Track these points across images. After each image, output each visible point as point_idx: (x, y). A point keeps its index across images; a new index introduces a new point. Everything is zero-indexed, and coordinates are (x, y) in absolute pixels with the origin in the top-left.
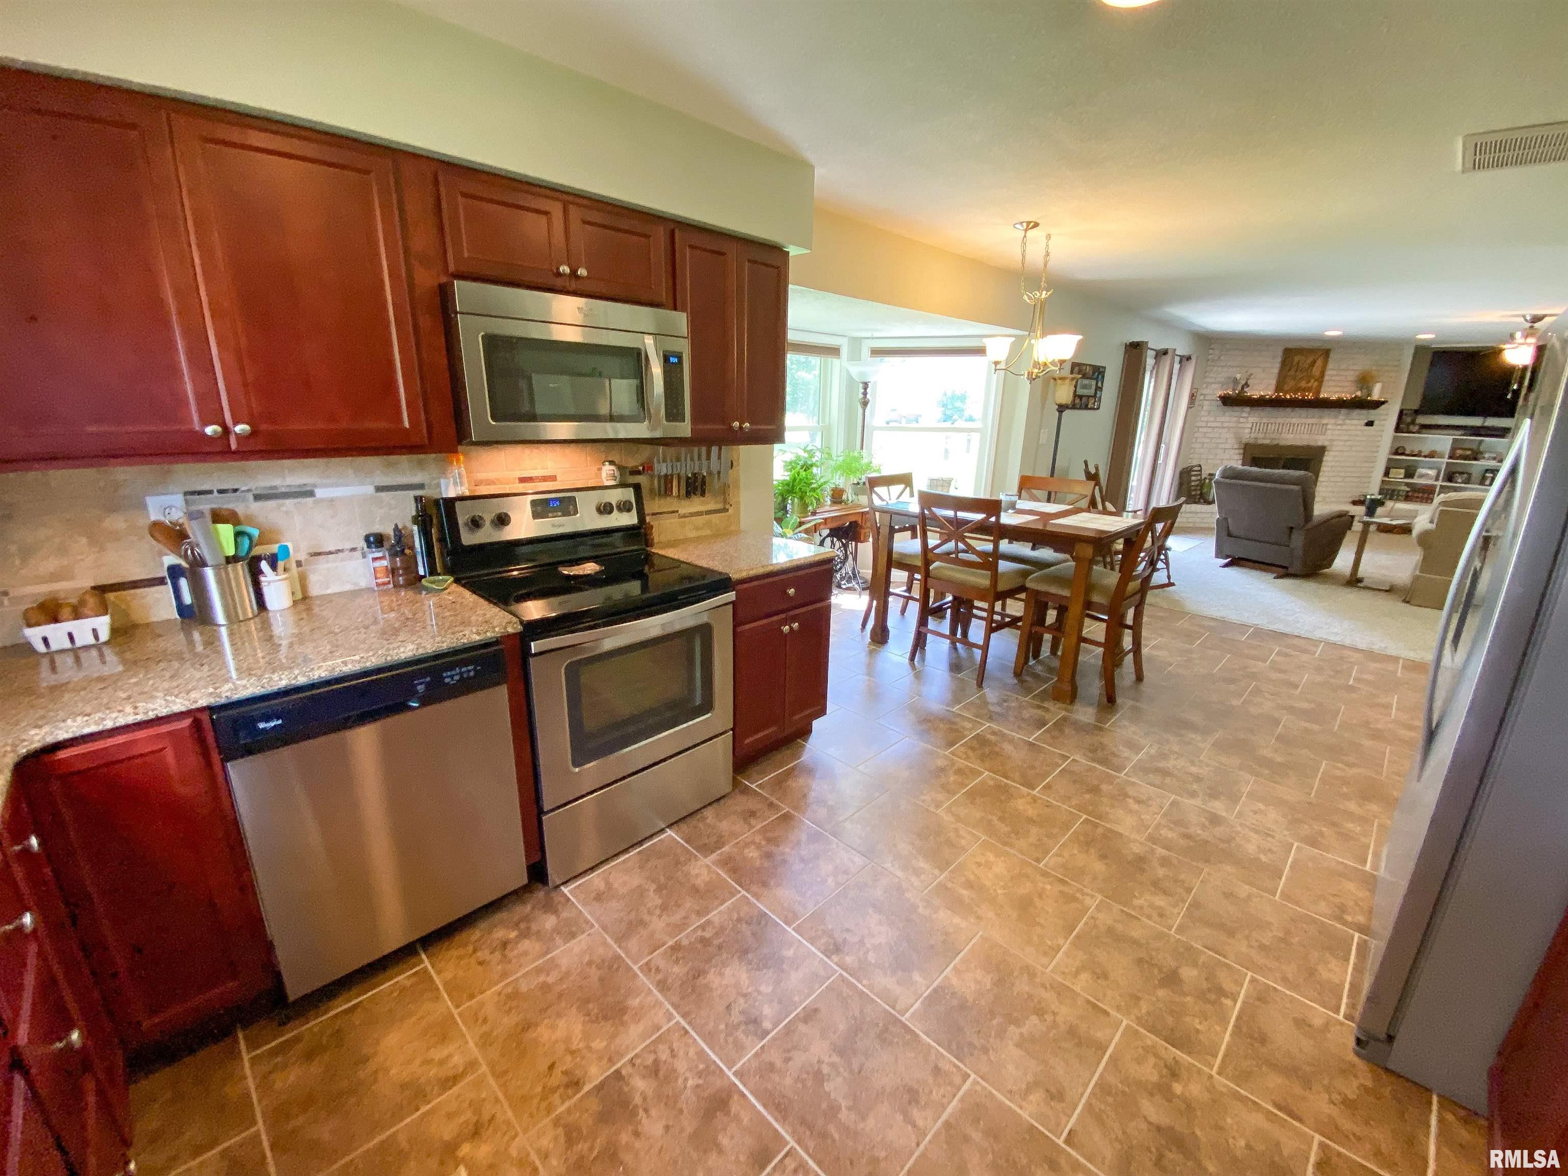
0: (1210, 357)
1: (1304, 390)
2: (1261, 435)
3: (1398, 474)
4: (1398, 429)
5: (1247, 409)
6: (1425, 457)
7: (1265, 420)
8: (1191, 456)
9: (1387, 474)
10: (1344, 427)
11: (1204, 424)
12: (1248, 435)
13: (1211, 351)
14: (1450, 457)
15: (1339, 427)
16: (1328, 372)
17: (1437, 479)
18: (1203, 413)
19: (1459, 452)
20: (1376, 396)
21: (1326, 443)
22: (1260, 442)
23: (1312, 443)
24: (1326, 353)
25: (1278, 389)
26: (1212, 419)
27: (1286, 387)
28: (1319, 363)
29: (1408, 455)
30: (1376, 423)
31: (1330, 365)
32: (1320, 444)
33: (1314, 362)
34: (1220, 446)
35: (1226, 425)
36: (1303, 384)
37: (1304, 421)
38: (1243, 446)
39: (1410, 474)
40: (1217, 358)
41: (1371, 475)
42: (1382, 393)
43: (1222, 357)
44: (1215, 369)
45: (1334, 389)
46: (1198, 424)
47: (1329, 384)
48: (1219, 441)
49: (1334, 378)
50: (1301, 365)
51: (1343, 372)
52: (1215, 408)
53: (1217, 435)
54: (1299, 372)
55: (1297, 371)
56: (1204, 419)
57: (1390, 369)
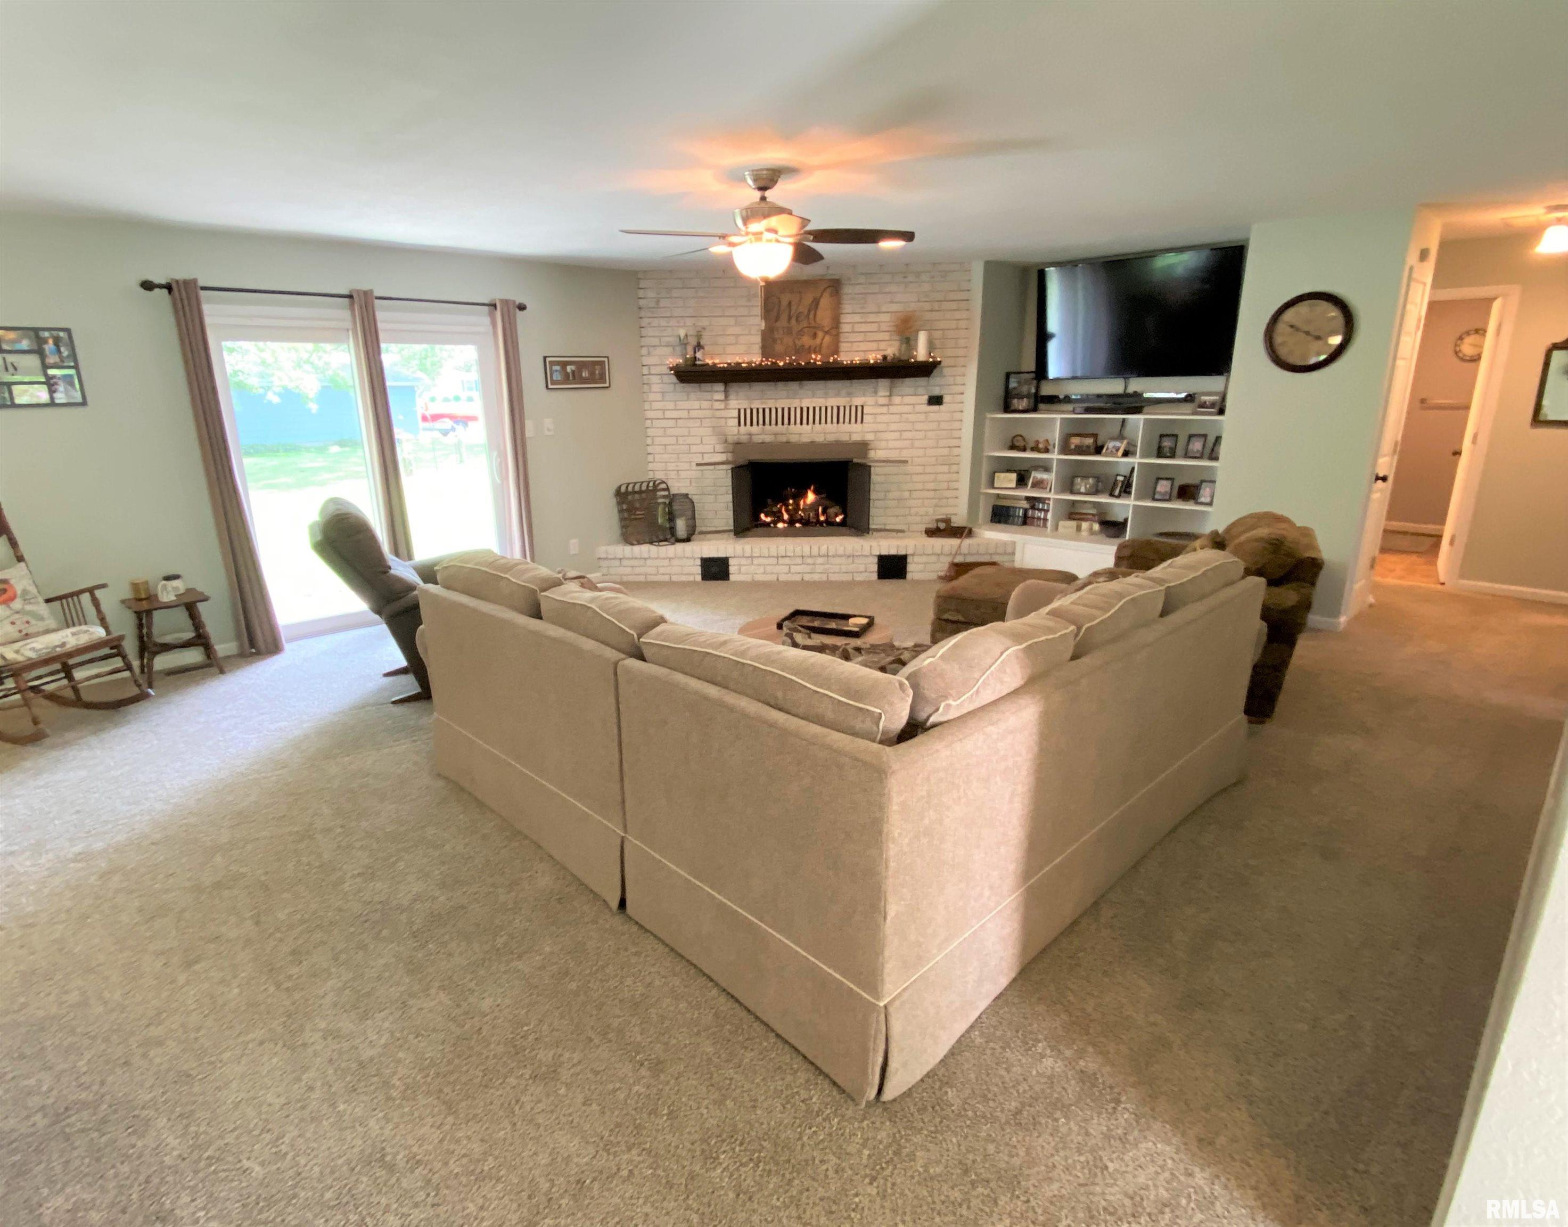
0: (642, 302)
2: (755, 430)
3: (1006, 482)
6: (1038, 451)
8: (651, 466)
9: (989, 482)
10: (893, 409)
11: (659, 414)
12: (732, 429)
13: (641, 293)
15: (884, 410)
16: (845, 319)
18: (652, 397)
19: (1075, 441)
20: (921, 354)
21: (869, 437)
22: (757, 439)
23: (845, 438)
24: (835, 285)
25: (765, 352)
26: (670, 405)
27: (779, 348)
28: (825, 302)
30: (946, 399)
31: (847, 307)
32: (856, 438)
33: (816, 303)
34: (694, 449)
35: (694, 414)
36: (806, 340)
37: (818, 402)
38: (731, 448)
39: (1023, 481)
40: (653, 304)
41: (955, 485)
42: (931, 346)
43: (663, 303)
44: (655, 322)
45: (863, 346)
46: (650, 414)
47: (853, 337)
48: (690, 440)
49: (858, 328)
50: (794, 308)
51: (872, 318)
52: (671, 387)
53: (685, 432)
54: (793, 321)
55: (790, 318)
56: (656, 405)
57: (954, 305)
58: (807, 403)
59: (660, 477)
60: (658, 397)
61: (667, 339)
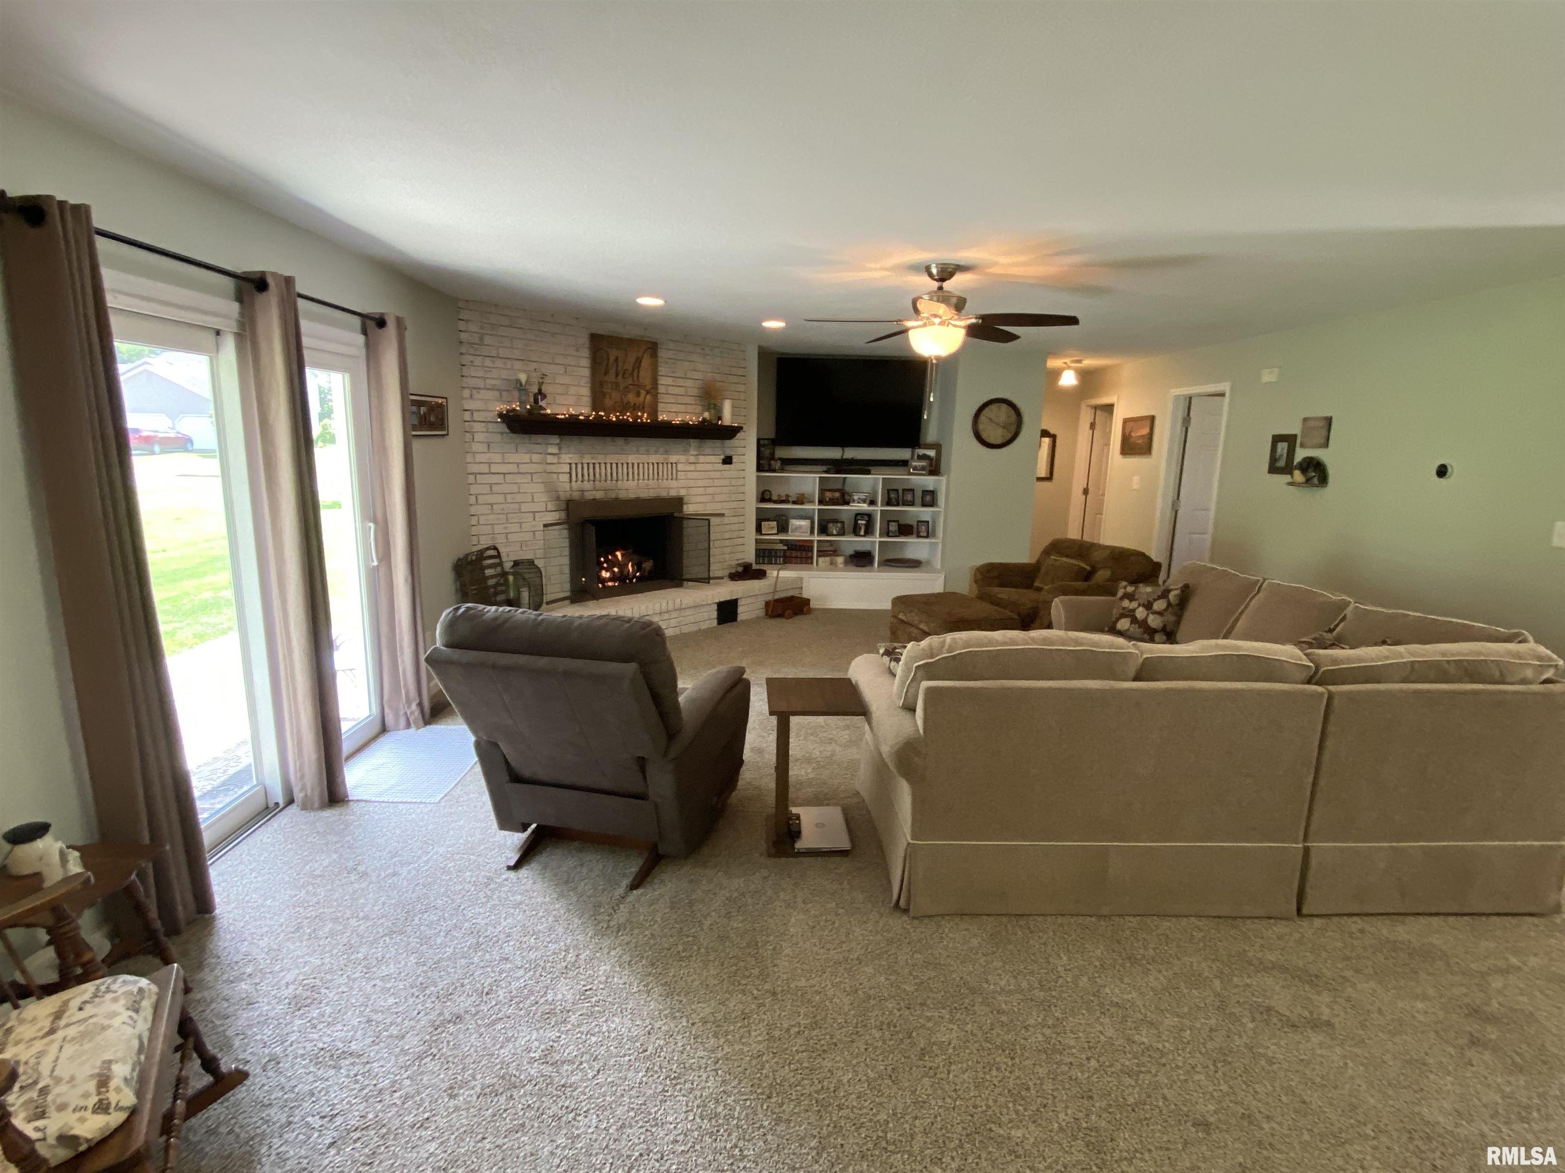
0: (463, 336)
1: (634, 408)
2: (587, 485)
3: (770, 527)
4: (760, 468)
5: (555, 439)
6: (794, 503)
7: (587, 459)
8: (474, 531)
9: (759, 529)
10: (699, 467)
11: (485, 468)
12: (566, 486)
13: (462, 325)
14: (821, 502)
15: (692, 467)
16: (662, 381)
17: (812, 532)
18: (476, 447)
19: (828, 495)
20: (727, 419)
21: (683, 492)
22: (589, 496)
23: (664, 494)
24: (653, 348)
25: (595, 407)
26: (497, 458)
27: (608, 402)
28: (646, 362)
29: (775, 502)
30: (734, 460)
31: (662, 370)
32: (673, 493)
33: (639, 361)
34: (524, 508)
35: (523, 468)
36: (631, 398)
37: (644, 458)
38: (564, 506)
39: (783, 528)
40: (477, 340)
41: (742, 534)
42: (734, 414)
43: (487, 340)
44: (478, 361)
45: (675, 408)
46: (475, 468)
47: (666, 399)
48: (519, 498)
49: (672, 390)
50: (620, 364)
51: (681, 382)
52: (498, 438)
53: (515, 488)
54: (620, 377)
55: (617, 375)
56: (479, 458)
57: (735, 379)
58: (632, 459)
59: (485, 542)
60: (483, 448)
61: (493, 382)
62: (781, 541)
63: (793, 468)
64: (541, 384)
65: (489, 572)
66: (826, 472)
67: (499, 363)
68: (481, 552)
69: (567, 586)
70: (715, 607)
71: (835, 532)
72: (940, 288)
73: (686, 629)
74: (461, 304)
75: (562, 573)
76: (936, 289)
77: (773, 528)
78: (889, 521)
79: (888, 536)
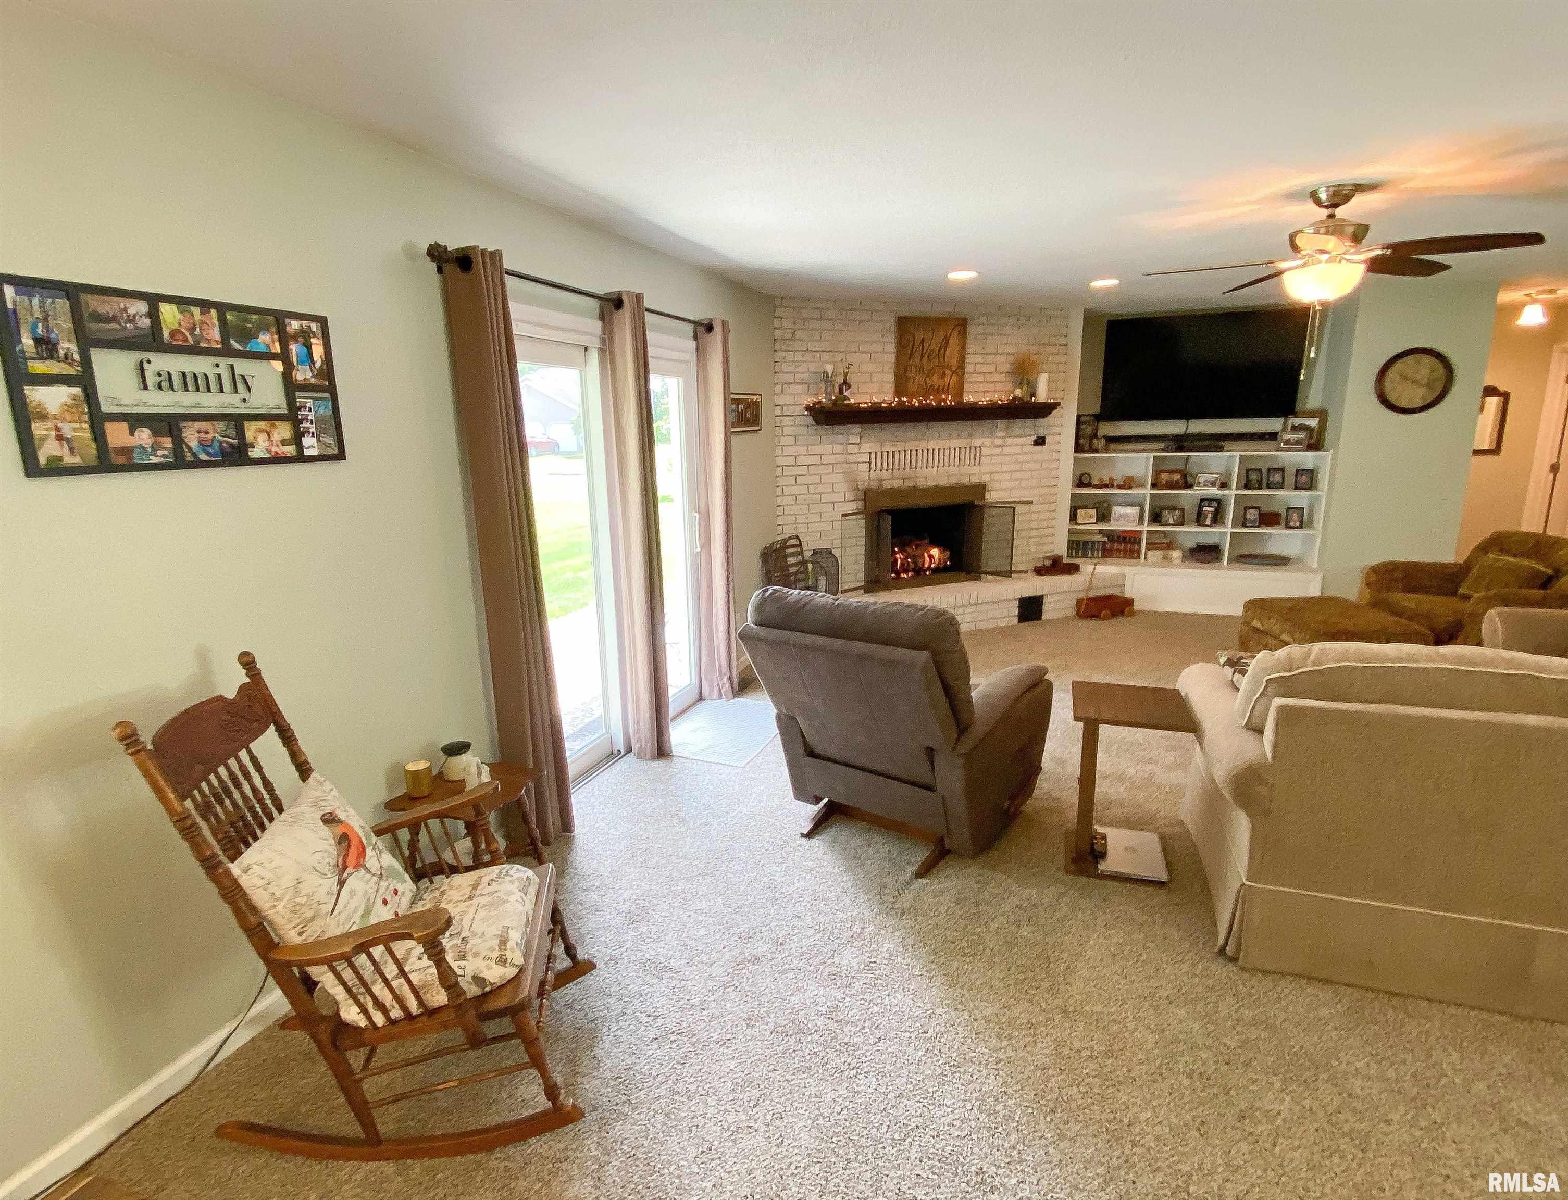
0: (777, 333)
1: (939, 391)
2: (885, 474)
3: (1087, 517)
4: (1078, 448)
5: (857, 429)
6: (1120, 487)
7: (888, 447)
8: (780, 521)
9: (1073, 518)
10: (1006, 450)
11: (791, 461)
12: (865, 476)
13: (777, 323)
14: (1154, 486)
15: (998, 451)
16: (969, 359)
17: (1141, 520)
18: (784, 441)
19: (1164, 477)
20: (1042, 395)
21: (985, 478)
22: (887, 485)
23: (966, 481)
24: (962, 324)
25: (898, 392)
26: (802, 450)
27: (911, 387)
28: (954, 341)
29: (1096, 487)
30: (1048, 440)
31: (972, 347)
32: (975, 480)
33: (946, 339)
34: (825, 498)
35: (826, 459)
36: (935, 380)
37: (944, 443)
38: (862, 496)
39: (1104, 516)
40: (788, 335)
41: (1053, 523)
42: (1049, 390)
43: (799, 334)
44: (790, 356)
45: (982, 387)
46: (781, 461)
47: (975, 378)
48: (821, 489)
49: (979, 368)
50: (926, 345)
51: (989, 358)
52: (803, 430)
53: (816, 479)
54: (925, 359)
55: (922, 357)
56: (789, 451)
57: (1054, 349)
58: (932, 445)
59: (789, 531)
60: (790, 441)
61: (801, 376)
62: (1101, 532)
63: (1120, 447)
64: (846, 374)
65: (791, 560)
66: (1164, 450)
67: (808, 357)
68: (785, 541)
69: (862, 575)
70: (1017, 603)
71: (1171, 521)
72: (1331, 216)
73: (982, 626)
74: (777, 302)
75: (856, 562)
76: (1324, 218)
77: (1091, 517)
78: (1246, 509)
79: (1244, 525)
